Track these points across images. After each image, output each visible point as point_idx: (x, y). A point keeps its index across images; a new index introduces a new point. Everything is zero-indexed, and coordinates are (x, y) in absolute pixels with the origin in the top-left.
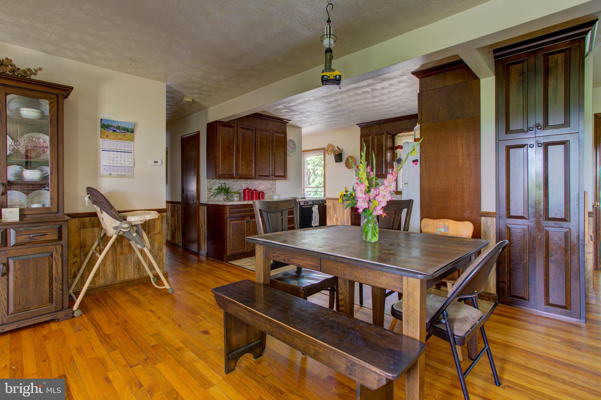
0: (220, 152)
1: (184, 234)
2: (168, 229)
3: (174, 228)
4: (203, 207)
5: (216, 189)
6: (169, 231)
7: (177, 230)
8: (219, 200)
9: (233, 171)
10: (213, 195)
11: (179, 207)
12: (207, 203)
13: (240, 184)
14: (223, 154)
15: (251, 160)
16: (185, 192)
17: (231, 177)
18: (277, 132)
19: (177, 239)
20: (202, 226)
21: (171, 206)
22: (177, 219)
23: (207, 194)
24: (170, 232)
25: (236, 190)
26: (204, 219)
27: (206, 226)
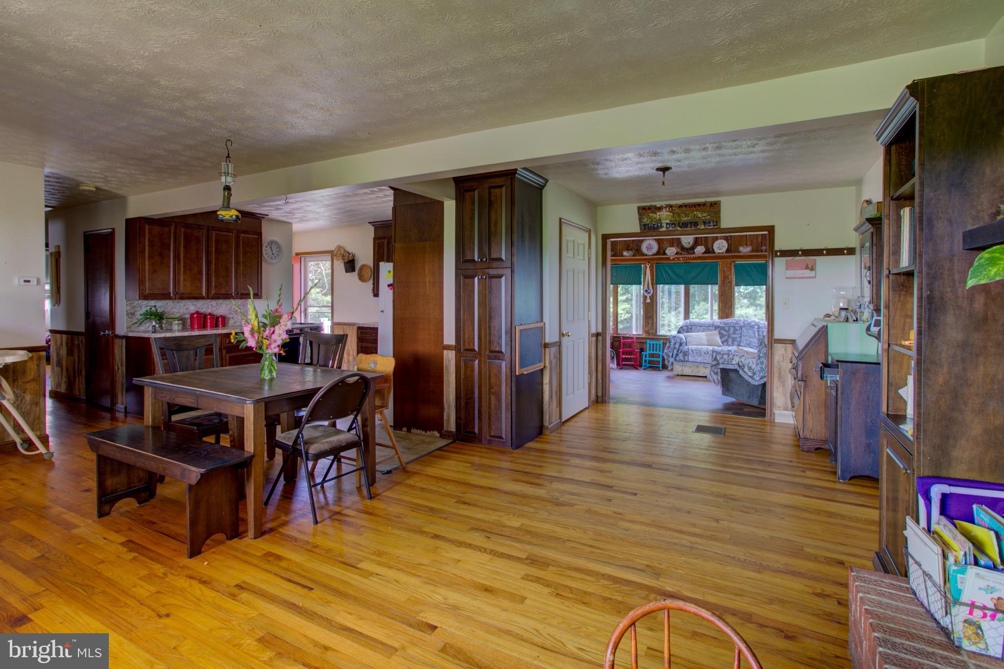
0: (147, 263)
1: (88, 382)
2: (62, 376)
3: (72, 374)
4: (120, 340)
5: (141, 315)
6: (64, 377)
7: (77, 375)
8: (148, 329)
9: (169, 288)
10: (136, 323)
11: (80, 340)
12: (125, 335)
13: (184, 305)
14: (152, 264)
15: (201, 273)
16: (91, 318)
17: (166, 296)
18: (245, 232)
19: (77, 389)
20: (118, 369)
21: (67, 339)
22: (77, 359)
23: (127, 321)
24: (64, 380)
25: (178, 315)
26: (122, 358)
27: (124, 368)
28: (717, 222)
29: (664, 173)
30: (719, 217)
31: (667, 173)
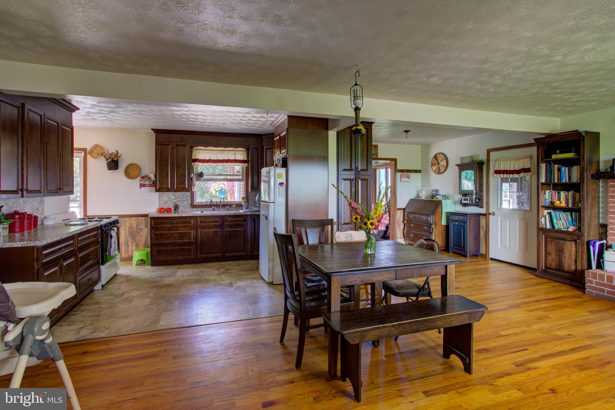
18: (64, 124)
28: (377, 155)
29: (407, 133)
30: (378, 153)
31: (408, 133)
